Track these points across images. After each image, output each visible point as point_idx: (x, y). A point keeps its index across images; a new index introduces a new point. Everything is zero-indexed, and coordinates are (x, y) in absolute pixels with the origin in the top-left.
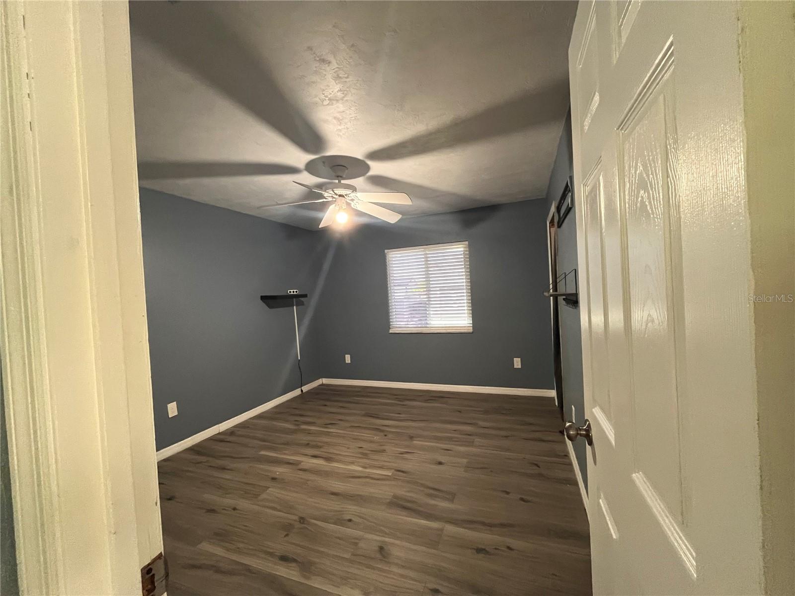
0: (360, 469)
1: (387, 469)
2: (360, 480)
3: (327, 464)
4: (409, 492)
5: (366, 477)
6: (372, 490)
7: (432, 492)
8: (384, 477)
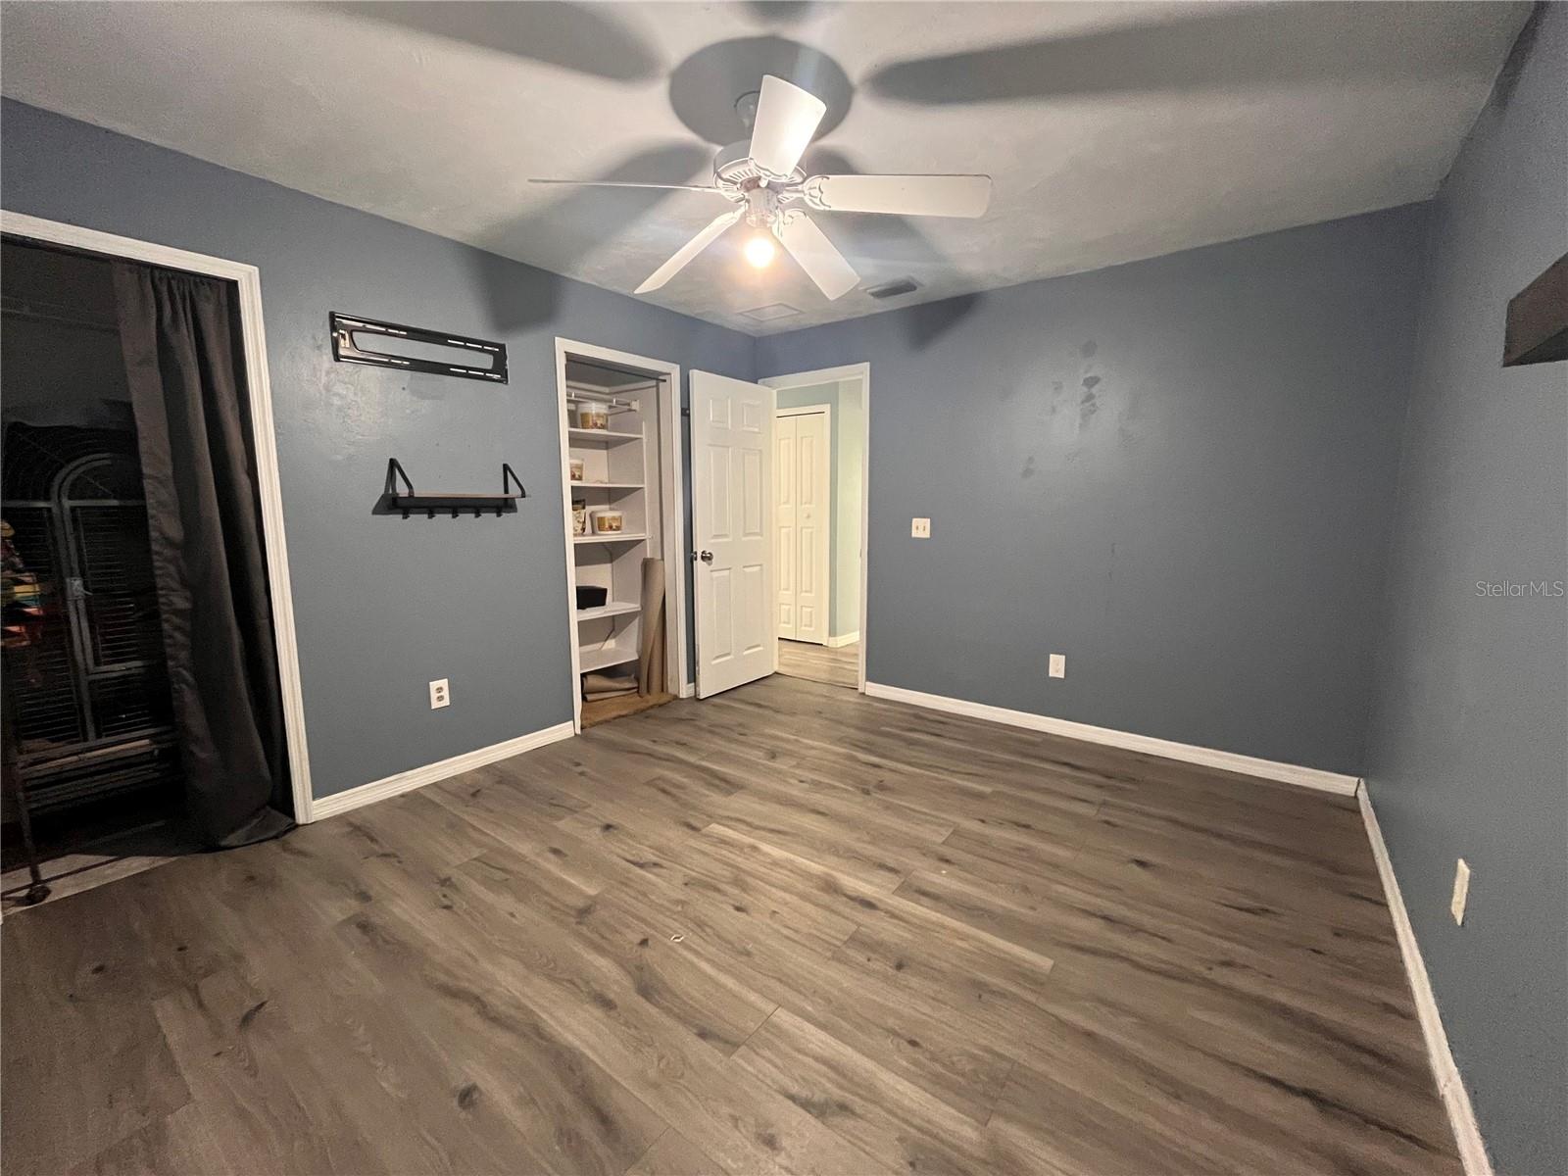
0: (765, 847)
1: (711, 836)
2: (773, 826)
3: (834, 873)
4: (708, 796)
5: (757, 828)
6: (758, 807)
7: (674, 791)
8: (726, 823)
